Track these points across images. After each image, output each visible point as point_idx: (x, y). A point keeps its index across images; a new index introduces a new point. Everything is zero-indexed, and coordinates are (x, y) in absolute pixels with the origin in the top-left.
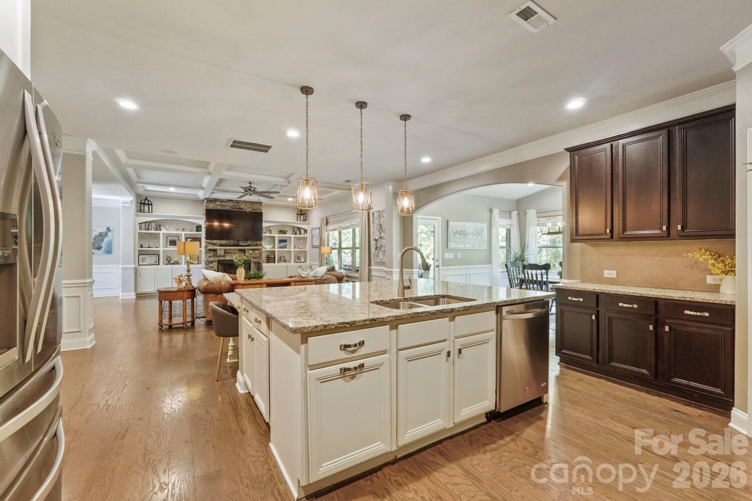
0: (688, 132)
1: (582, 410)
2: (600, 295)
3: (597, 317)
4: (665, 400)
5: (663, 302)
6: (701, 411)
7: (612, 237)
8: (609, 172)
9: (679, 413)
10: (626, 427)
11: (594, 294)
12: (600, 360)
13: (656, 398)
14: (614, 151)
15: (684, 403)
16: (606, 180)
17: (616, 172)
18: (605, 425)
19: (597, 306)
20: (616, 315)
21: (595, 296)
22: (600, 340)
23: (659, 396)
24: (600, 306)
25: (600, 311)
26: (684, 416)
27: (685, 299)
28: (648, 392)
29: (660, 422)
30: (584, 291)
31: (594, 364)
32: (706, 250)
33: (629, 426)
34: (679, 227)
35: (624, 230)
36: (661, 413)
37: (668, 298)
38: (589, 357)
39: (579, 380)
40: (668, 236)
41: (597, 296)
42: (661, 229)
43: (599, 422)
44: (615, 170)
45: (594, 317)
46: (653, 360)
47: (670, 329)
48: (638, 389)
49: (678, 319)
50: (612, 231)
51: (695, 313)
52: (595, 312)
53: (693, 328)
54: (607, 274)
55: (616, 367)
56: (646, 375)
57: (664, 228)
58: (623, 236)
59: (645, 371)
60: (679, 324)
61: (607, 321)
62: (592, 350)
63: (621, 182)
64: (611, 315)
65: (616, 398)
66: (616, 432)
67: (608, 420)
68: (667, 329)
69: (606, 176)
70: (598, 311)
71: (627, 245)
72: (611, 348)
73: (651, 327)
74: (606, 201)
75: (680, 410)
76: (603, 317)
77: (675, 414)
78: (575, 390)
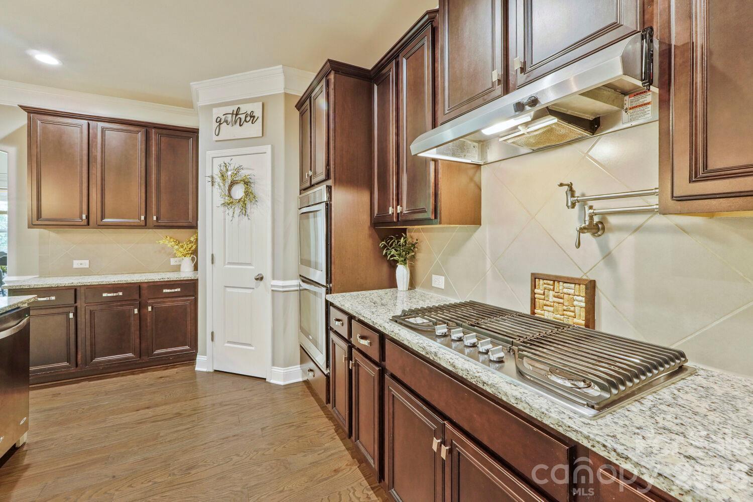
0: (161, 137)
1: (78, 425)
2: (78, 289)
3: (75, 315)
4: (149, 373)
5: (145, 286)
6: (176, 369)
7: (88, 224)
8: (85, 152)
9: (163, 379)
10: (131, 414)
11: (72, 289)
12: (79, 362)
13: (141, 375)
14: (91, 131)
15: (163, 368)
16: (81, 160)
17: (94, 154)
18: (110, 425)
19: (76, 302)
20: (99, 307)
21: (73, 291)
22: (79, 339)
23: (143, 372)
24: (78, 301)
25: (79, 306)
26: (167, 379)
27: (164, 280)
28: (133, 374)
29: (154, 393)
30: (58, 287)
31: (73, 369)
32: (171, 238)
33: (134, 411)
34: (155, 218)
35: (103, 217)
36: (151, 385)
37: (151, 281)
38: (65, 364)
39: (55, 395)
40: (145, 225)
41: (76, 290)
42: (140, 219)
43: (103, 425)
44: (92, 152)
45: (71, 315)
46: (138, 341)
47: (152, 308)
48: (123, 375)
49: (158, 298)
50: (88, 217)
51: (171, 291)
52: (73, 309)
53: (168, 303)
54: (77, 264)
55: (100, 362)
56: (132, 358)
57: (143, 218)
58: (102, 223)
59: (130, 355)
60: (160, 302)
61: (88, 316)
62: (69, 354)
63: (99, 166)
64: (92, 308)
65: (107, 393)
66: (124, 424)
67: (111, 417)
68: (150, 309)
69: (81, 156)
70: (76, 308)
71: (102, 233)
72: (93, 345)
73: (136, 311)
74: (81, 183)
75: (163, 375)
76: (83, 312)
77: (161, 380)
78: (57, 408)
